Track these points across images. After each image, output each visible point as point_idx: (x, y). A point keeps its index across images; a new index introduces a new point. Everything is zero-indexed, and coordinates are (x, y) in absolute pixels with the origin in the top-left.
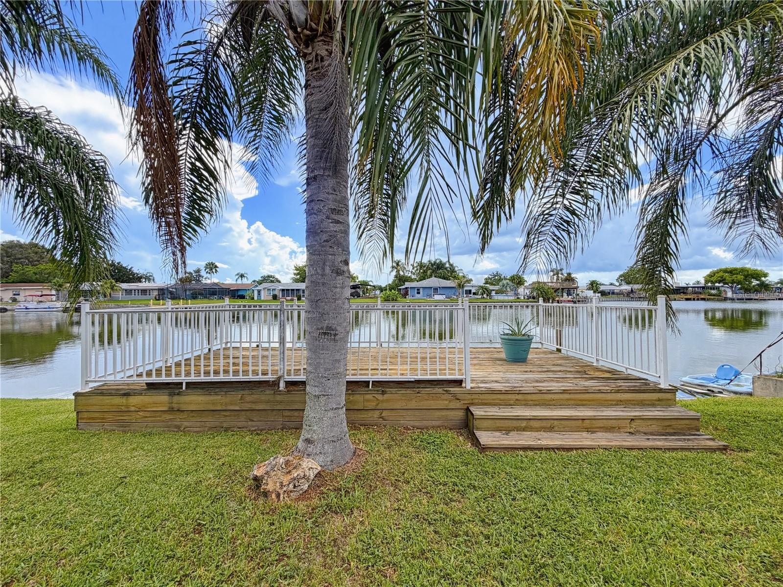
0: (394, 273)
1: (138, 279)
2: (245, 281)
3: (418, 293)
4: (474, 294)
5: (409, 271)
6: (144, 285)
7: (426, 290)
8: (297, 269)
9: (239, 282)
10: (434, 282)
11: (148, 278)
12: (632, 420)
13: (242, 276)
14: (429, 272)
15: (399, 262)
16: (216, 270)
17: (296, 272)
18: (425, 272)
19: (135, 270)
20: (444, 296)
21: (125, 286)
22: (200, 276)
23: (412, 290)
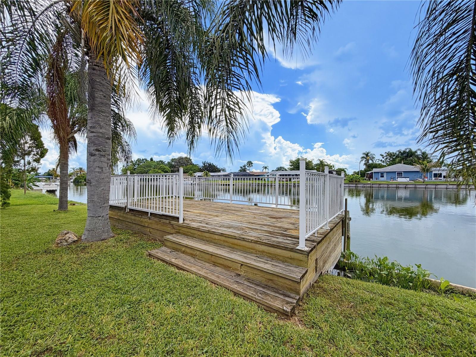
0: (363, 162)
1: (219, 171)
2: (267, 171)
3: (383, 176)
4: (444, 177)
5: (378, 159)
6: (222, 173)
7: (389, 174)
8: (291, 163)
9: (264, 171)
10: (401, 167)
11: (224, 170)
12: (242, 265)
13: (266, 168)
14: (397, 160)
15: (368, 154)
16: (252, 166)
17: (290, 164)
18: (394, 160)
19: (218, 167)
20: (408, 179)
21: (212, 174)
22: (246, 168)
23: (376, 174)
